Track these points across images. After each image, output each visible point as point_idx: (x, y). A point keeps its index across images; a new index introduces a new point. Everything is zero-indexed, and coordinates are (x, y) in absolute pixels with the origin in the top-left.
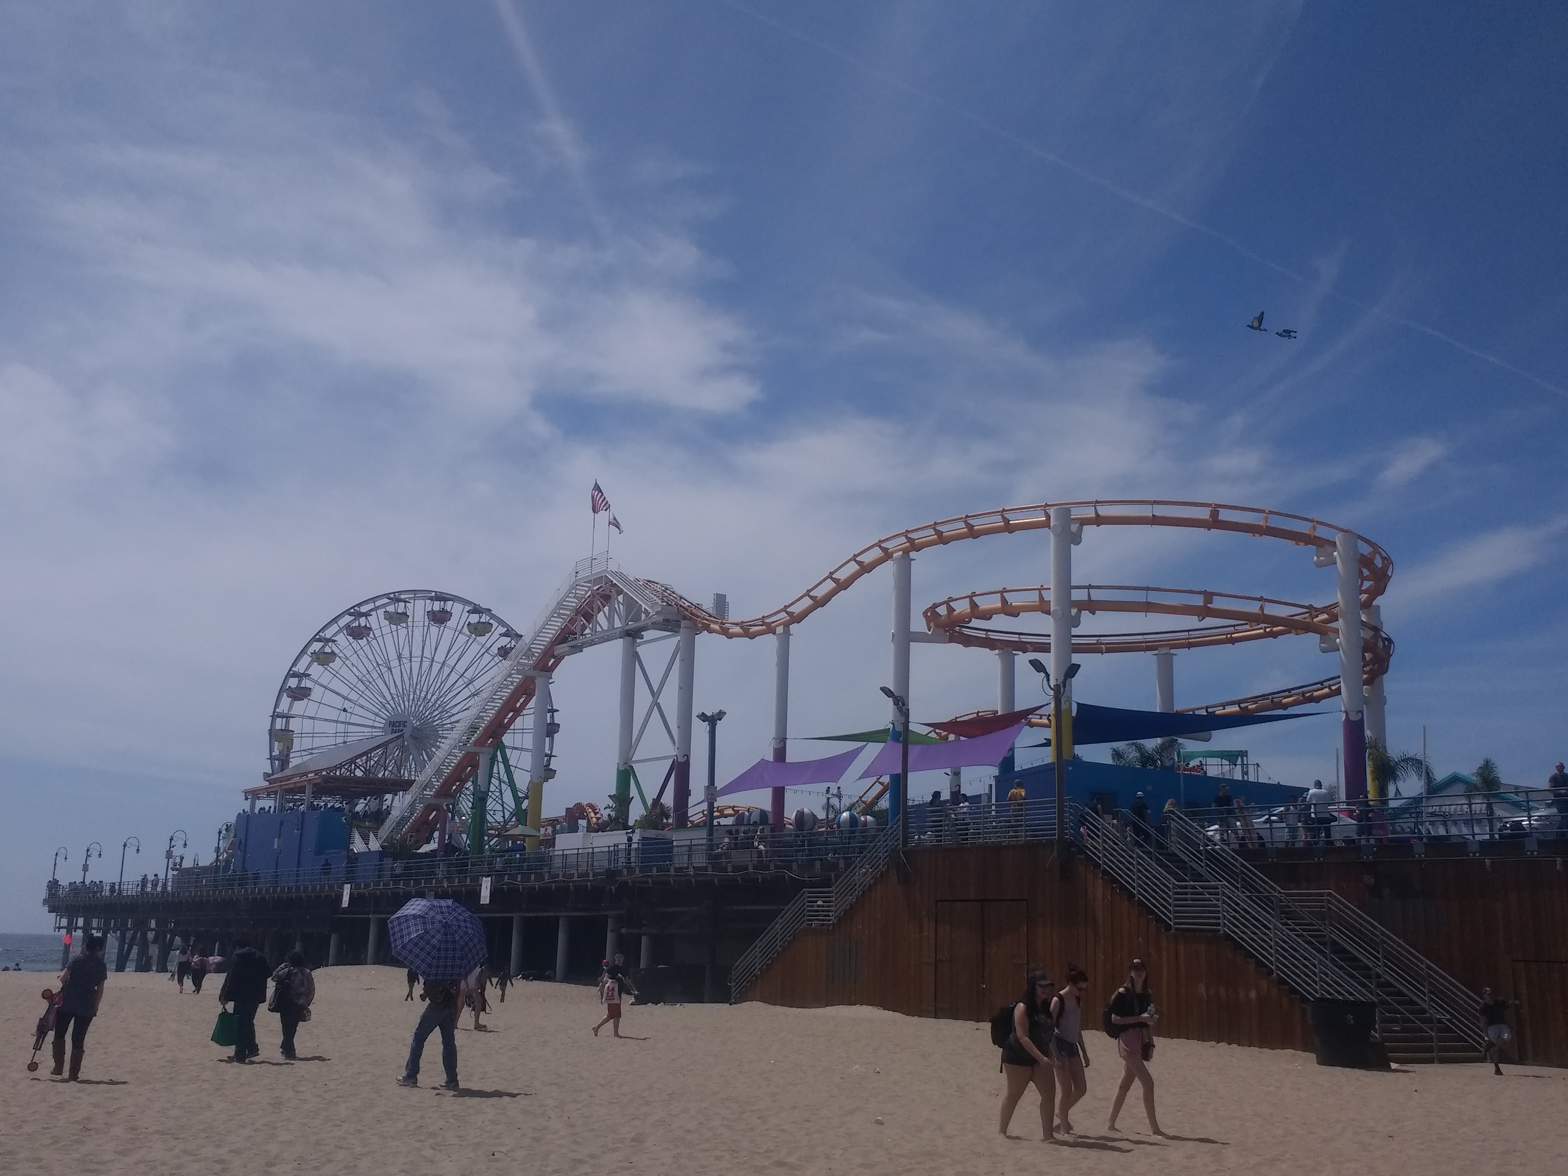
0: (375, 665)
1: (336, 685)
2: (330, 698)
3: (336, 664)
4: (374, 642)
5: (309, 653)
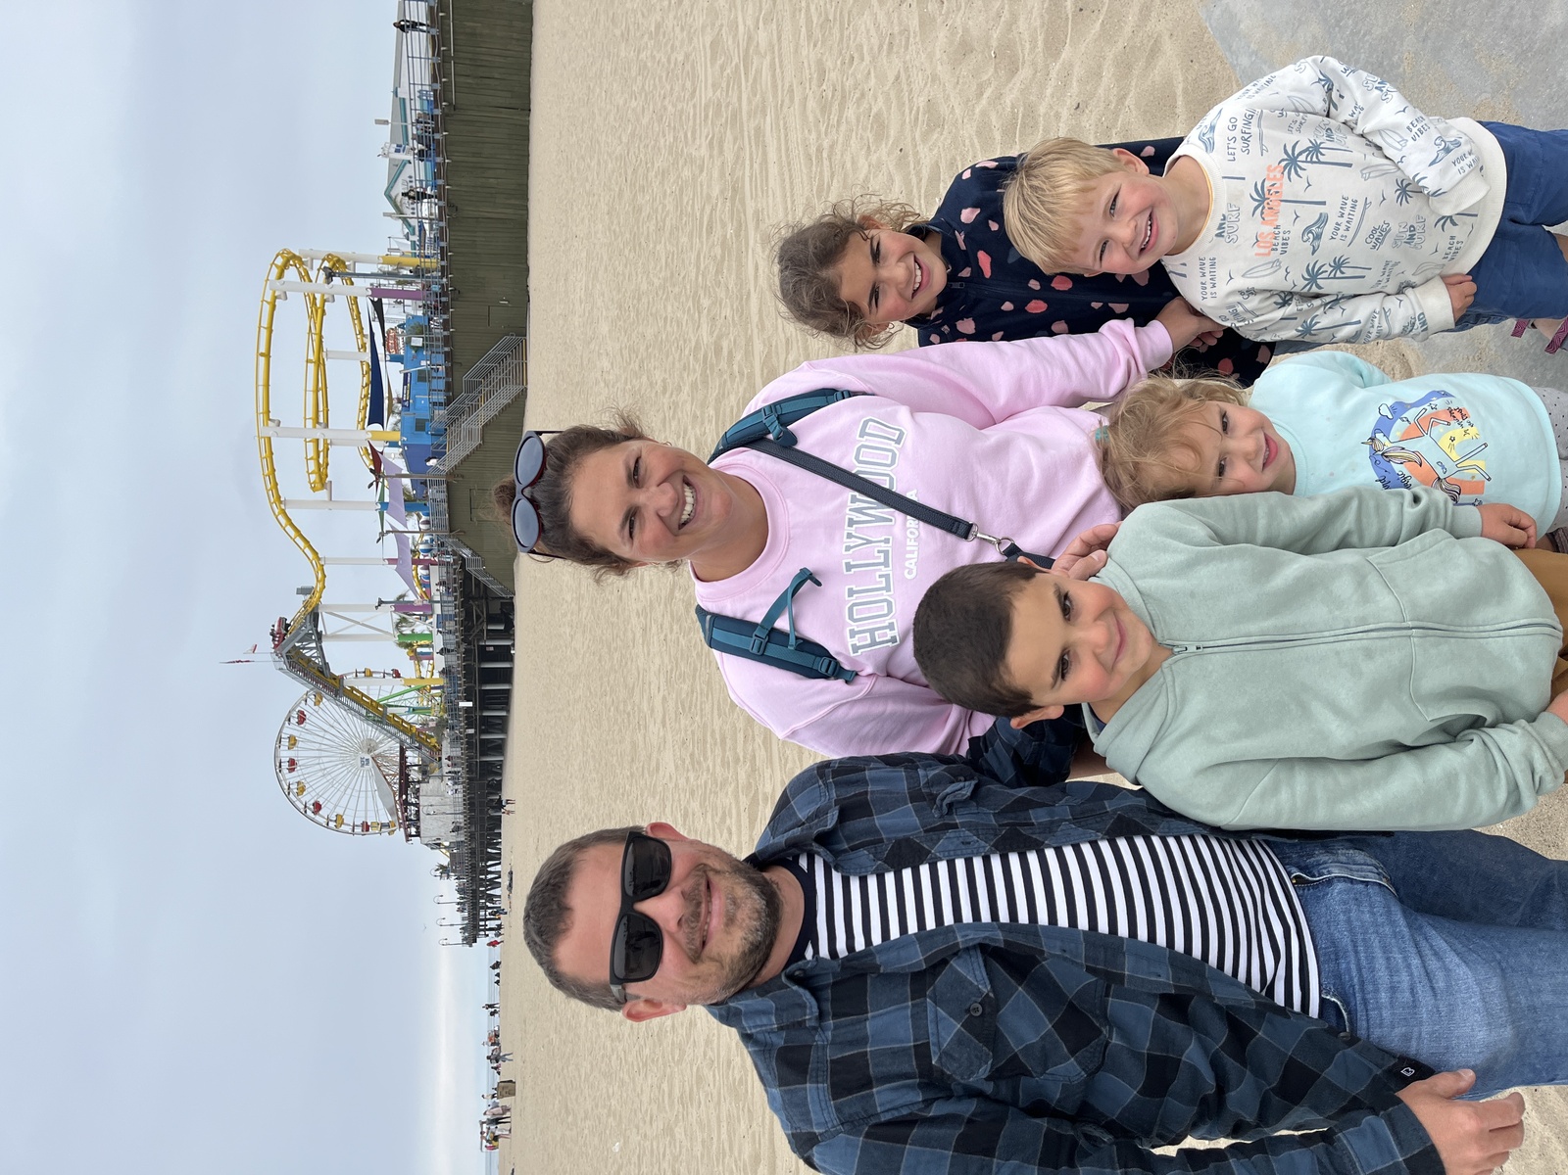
1: (334, 800)
2: (343, 803)
3: (321, 801)
5: (314, 817)
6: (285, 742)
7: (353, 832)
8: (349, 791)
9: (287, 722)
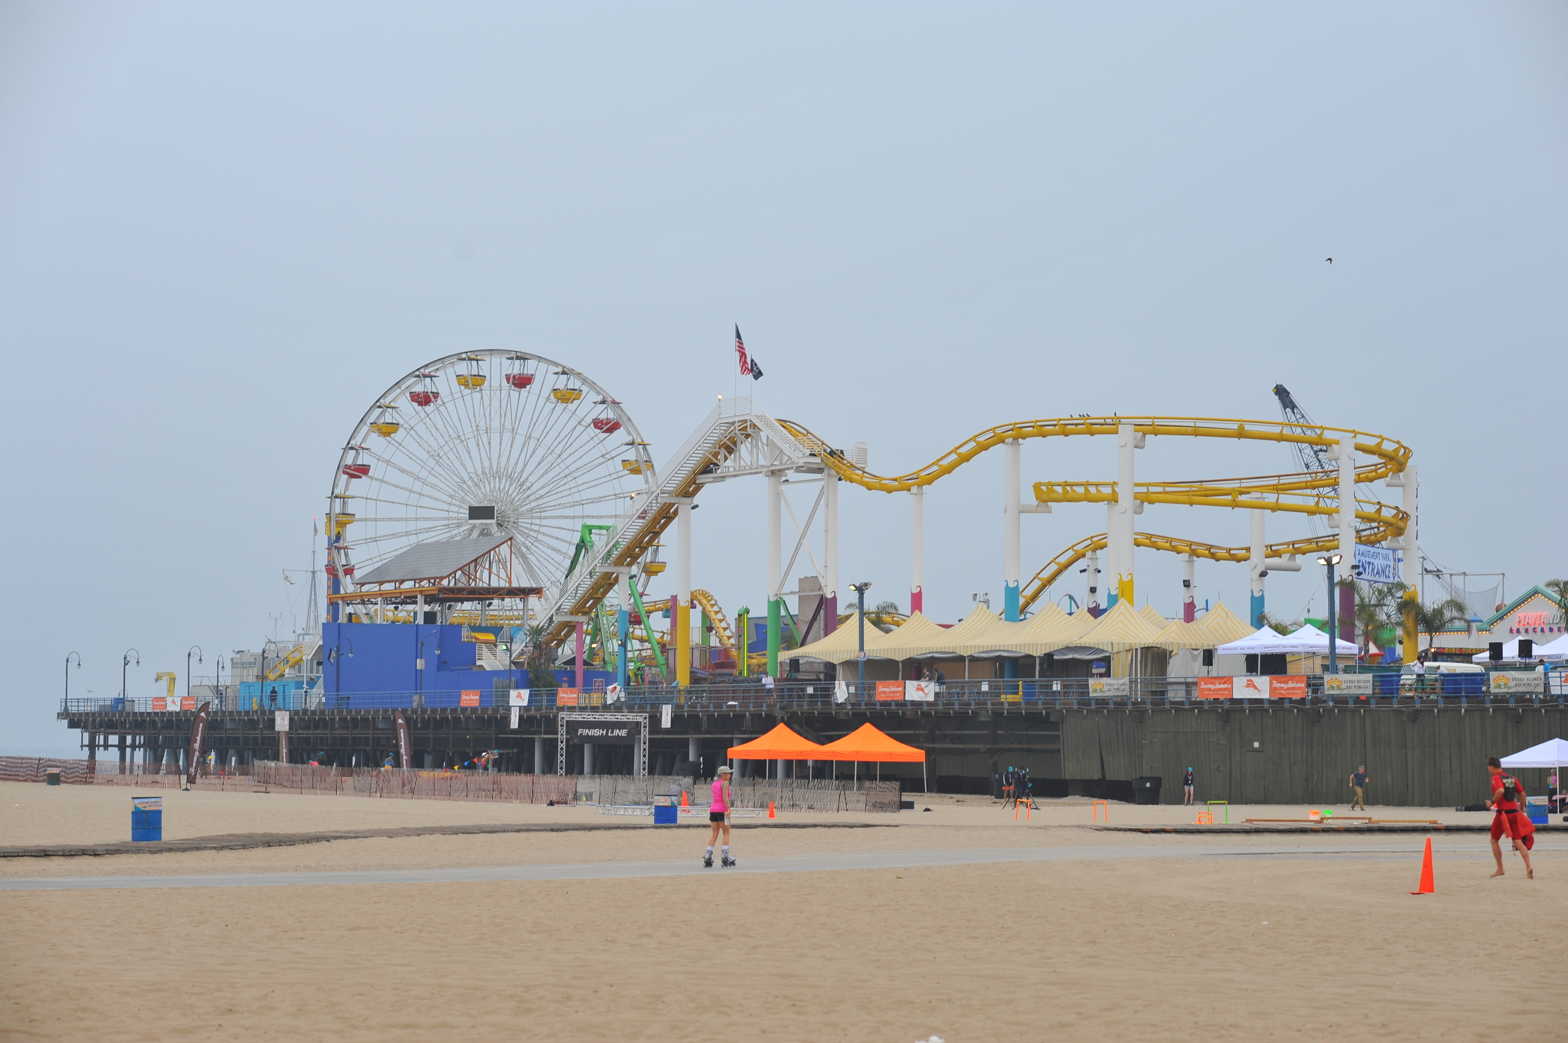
0: (447, 438)
1: (400, 459)
2: (393, 475)
3: (400, 435)
4: (442, 408)
5: (368, 423)
6: (516, 368)
7: (334, 496)
8: (418, 486)
9: (560, 369)
